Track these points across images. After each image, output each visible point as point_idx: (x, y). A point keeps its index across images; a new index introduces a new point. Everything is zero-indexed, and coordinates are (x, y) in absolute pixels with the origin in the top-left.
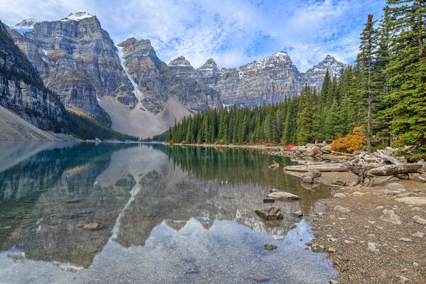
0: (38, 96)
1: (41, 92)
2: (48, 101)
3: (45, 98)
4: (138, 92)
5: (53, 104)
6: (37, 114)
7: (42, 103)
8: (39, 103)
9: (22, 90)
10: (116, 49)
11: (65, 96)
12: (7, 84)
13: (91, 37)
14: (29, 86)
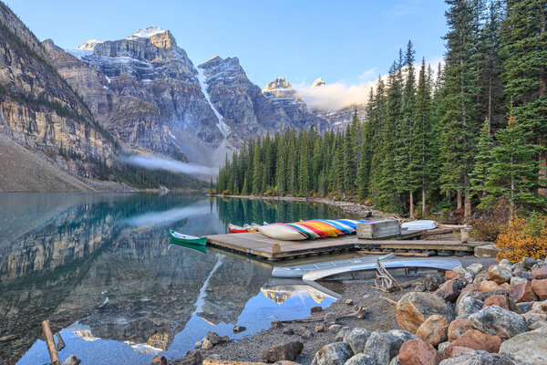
0: (78, 132)
1: (82, 127)
2: (92, 139)
3: (87, 134)
4: (224, 125)
5: (100, 143)
6: (75, 156)
7: (83, 142)
8: (79, 141)
9: (55, 125)
10: (196, 72)
11: (130, 133)
12: (34, 117)
13: (163, 57)
14: (65, 119)
